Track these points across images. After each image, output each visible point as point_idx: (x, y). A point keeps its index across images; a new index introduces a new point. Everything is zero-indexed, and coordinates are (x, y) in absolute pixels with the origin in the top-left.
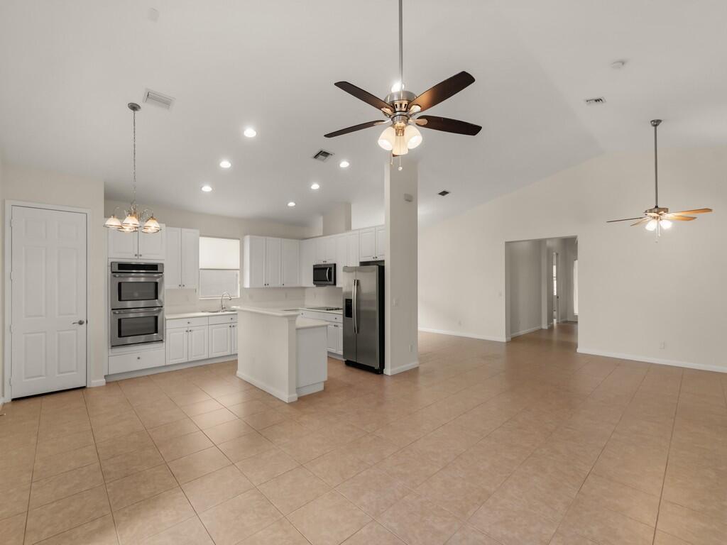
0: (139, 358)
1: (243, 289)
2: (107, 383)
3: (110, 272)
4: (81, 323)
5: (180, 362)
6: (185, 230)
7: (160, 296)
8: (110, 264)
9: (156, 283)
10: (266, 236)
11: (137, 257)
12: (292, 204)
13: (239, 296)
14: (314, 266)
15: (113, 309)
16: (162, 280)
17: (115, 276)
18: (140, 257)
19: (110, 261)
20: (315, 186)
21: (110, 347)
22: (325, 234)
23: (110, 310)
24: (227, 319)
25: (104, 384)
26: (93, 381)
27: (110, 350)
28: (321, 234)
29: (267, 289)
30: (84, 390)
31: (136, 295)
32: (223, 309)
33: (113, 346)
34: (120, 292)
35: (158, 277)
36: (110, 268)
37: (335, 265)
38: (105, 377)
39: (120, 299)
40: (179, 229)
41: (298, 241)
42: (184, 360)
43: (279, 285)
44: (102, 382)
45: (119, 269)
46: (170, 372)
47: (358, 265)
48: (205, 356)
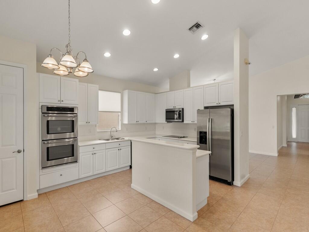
0: (61, 175)
1: (123, 125)
2: (39, 195)
3: (41, 113)
4: (19, 152)
5: (88, 176)
6: (89, 85)
7: (75, 130)
8: (40, 107)
9: (73, 121)
10: (137, 91)
11: (59, 102)
12: (156, 70)
13: (120, 129)
14: (166, 110)
15: (43, 141)
16: (77, 119)
17: (44, 116)
18: (62, 103)
19: (41, 104)
20: (176, 56)
21: (41, 168)
22: (171, 90)
23: (41, 140)
24: (117, 145)
25: (37, 197)
26: (28, 196)
27: (41, 171)
28: (169, 90)
29: (138, 124)
30: (22, 203)
31: (59, 129)
32: (112, 138)
33: (42, 168)
34: (48, 128)
35: (74, 117)
36: (40, 110)
37: (183, 109)
38: (38, 191)
39: (48, 133)
40: (86, 84)
41: (154, 94)
42: (91, 174)
43: (144, 122)
44: (35, 195)
45: (47, 111)
46: (81, 183)
47: (203, 108)
48: (104, 171)
